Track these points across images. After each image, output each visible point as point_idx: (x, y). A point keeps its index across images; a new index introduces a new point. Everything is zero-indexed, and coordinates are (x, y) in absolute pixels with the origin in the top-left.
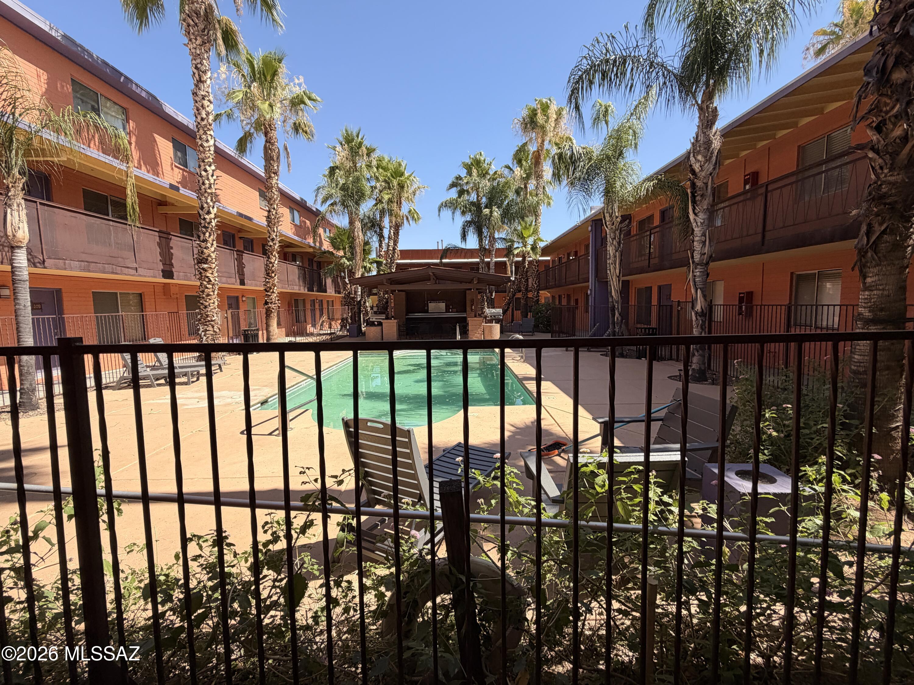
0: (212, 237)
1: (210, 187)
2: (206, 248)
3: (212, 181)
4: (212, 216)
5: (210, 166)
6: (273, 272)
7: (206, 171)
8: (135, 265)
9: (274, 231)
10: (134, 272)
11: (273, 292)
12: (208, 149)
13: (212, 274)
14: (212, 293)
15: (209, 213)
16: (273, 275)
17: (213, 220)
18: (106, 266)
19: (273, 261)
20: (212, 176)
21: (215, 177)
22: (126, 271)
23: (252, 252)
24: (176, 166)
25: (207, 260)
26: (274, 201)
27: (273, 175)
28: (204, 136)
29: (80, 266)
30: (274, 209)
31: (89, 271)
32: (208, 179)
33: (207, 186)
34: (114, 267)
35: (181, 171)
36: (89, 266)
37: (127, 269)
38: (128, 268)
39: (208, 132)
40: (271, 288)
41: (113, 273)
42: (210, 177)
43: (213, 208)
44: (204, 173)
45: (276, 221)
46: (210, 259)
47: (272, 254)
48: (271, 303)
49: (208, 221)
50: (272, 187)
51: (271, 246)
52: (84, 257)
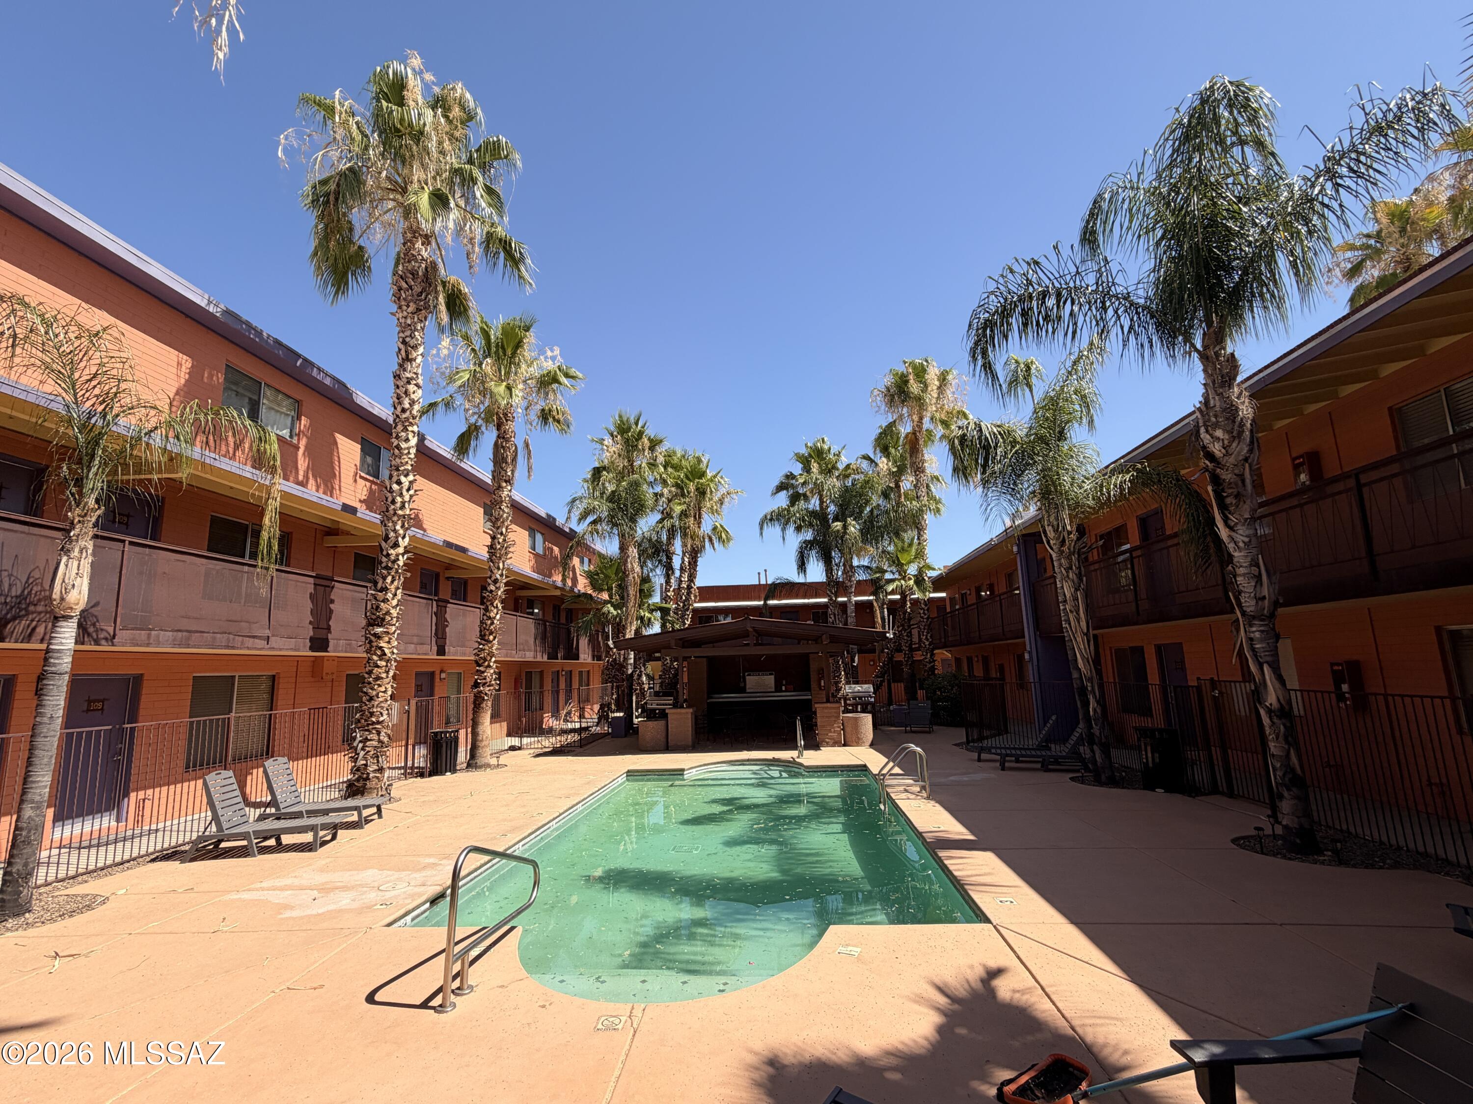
0: (396, 583)
1: (403, 507)
2: (385, 601)
3: (407, 498)
4: (401, 550)
5: (406, 476)
6: (491, 633)
7: (399, 483)
8: (267, 632)
9: (498, 568)
10: (263, 643)
11: (489, 666)
12: (406, 451)
13: (389, 642)
14: (384, 675)
15: (396, 545)
16: (491, 638)
17: (400, 557)
18: (218, 636)
19: (492, 615)
20: (408, 490)
21: (412, 492)
22: (250, 642)
23: (465, 600)
24: (361, 477)
25: (383, 619)
26: (503, 522)
27: (504, 484)
28: (403, 434)
29: (174, 640)
30: (502, 534)
31: (188, 646)
32: (401, 495)
33: (398, 505)
34: (231, 636)
35: (368, 484)
36: (188, 639)
37: (251, 640)
38: (254, 637)
39: (410, 428)
40: (485, 660)
41: (227, 647)
42: (405, 492)
43: (404, 537)
44: (395, 487)
45: (503, 552)
46: (388, 618)
47: (492, 604)
48: (484, 684)
49: (393, 558)
50: (502, 502)
51: (491, 591)
52: (185, 624)
